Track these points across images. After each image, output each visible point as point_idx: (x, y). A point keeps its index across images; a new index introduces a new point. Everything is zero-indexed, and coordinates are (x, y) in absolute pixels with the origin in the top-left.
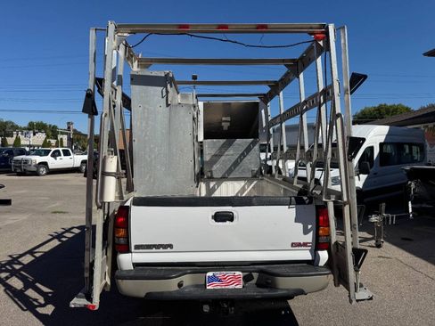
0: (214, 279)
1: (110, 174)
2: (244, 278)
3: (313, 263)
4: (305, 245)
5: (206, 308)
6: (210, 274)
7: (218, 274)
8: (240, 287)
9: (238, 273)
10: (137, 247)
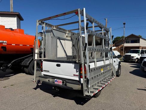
0: (56, 81)
1: (37, 53)
2: (62, 82)
3: (79, 81)
4: (77, 75)
5: (53, 88)
6: (55, 80)
7: (57, 80)
8: (61, 84)
9: (61, 80)
10: (44, 71)
